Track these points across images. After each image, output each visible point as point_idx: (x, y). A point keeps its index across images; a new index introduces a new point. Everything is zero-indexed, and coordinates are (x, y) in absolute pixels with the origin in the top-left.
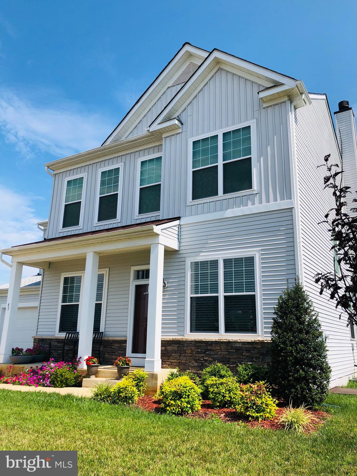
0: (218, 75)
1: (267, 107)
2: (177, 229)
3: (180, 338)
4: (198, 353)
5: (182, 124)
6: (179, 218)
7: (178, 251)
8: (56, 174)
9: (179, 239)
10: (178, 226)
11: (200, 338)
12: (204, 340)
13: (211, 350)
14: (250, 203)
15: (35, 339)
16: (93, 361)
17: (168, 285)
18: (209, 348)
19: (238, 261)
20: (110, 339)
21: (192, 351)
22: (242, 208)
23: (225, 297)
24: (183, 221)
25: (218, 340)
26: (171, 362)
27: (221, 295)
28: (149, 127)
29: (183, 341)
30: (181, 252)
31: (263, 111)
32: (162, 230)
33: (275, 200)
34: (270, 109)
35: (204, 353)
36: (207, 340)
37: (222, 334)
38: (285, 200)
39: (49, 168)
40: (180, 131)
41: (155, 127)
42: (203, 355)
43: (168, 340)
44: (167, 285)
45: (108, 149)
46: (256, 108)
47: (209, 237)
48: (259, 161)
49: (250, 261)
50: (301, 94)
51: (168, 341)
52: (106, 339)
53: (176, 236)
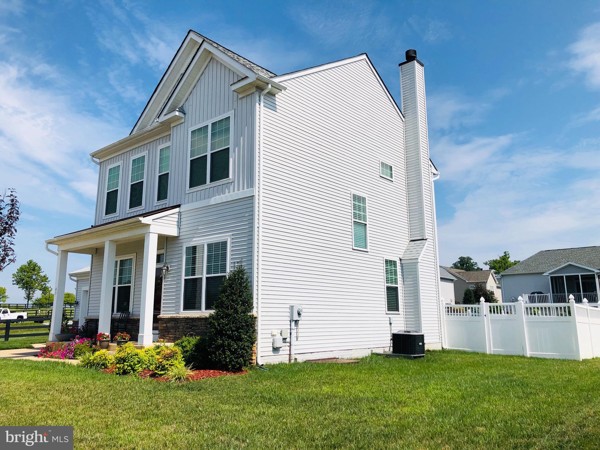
0: (211, 64)
1: (242, 98)
2: (176, 216)
3: (175, 316)
4: (187, 328)
5: (185, 114)
6: (179, 206)
7: (177, 237)
8: (101, 162)
9: (179, 226)
10: (177, 214)
11: (188, 316)
12: (190, 317)
13: (195, 326)
14: (227, 191)
15: (86, 320)
16: (103, 337)
17: (171, 269)
18: (194, 323)
19: (217, 244)
20: (135, 318)
21: (184, 327)
22: (222, 195)
23: (207, 278)
24: (183, 208)
25: (199, 317)
26: (170, 337)
27: (205, 276)
28: (158, 118)
29: (178, 318)
30: (181, 238)
31: (240, 102)
32: (153, 220)
33: (243, 189)
34: (244, 100)
35: (191, 328)
36: (192, 317)
37: (203, 311)
38: (250, 189)
39: (94, 157)
40: (183, 121)
41: (163, 118)
42: (190, 330)
43: (168, 317)
44: (169, 269)
45: (135, 137)
46: (235, 99)
47: (199, 223)
48: (234, 151)
49: (224, 244)
50: (268, 84)
51: (168, 319)
52: (132, 318)
53: (176, 223)
